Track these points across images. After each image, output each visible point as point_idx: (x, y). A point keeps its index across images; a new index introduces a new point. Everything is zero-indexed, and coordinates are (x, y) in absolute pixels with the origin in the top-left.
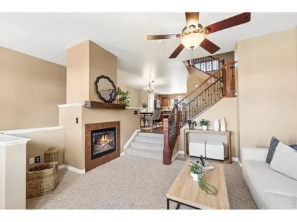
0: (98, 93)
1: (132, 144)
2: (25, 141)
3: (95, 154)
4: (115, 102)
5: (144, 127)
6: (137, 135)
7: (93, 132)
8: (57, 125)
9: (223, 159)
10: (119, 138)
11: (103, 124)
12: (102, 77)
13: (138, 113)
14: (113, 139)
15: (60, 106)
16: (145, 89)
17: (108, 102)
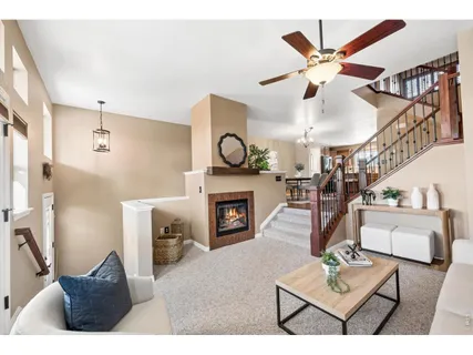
0: (222, 155)
1: (273, 223)
2: (150, 208)
3: (221, 230)
4: (246, 166)
5: (298, 200)
6: (281, 211)
7: (218, 203)
8: (184, 194)
9: (429, 262)
10: (253, 213)
11: (230, 194)
12: (227, 135)
13: (283, 180)
14: (244, 215)
15: (186, 173)
16: (299, 141)
17: (235, 166)
